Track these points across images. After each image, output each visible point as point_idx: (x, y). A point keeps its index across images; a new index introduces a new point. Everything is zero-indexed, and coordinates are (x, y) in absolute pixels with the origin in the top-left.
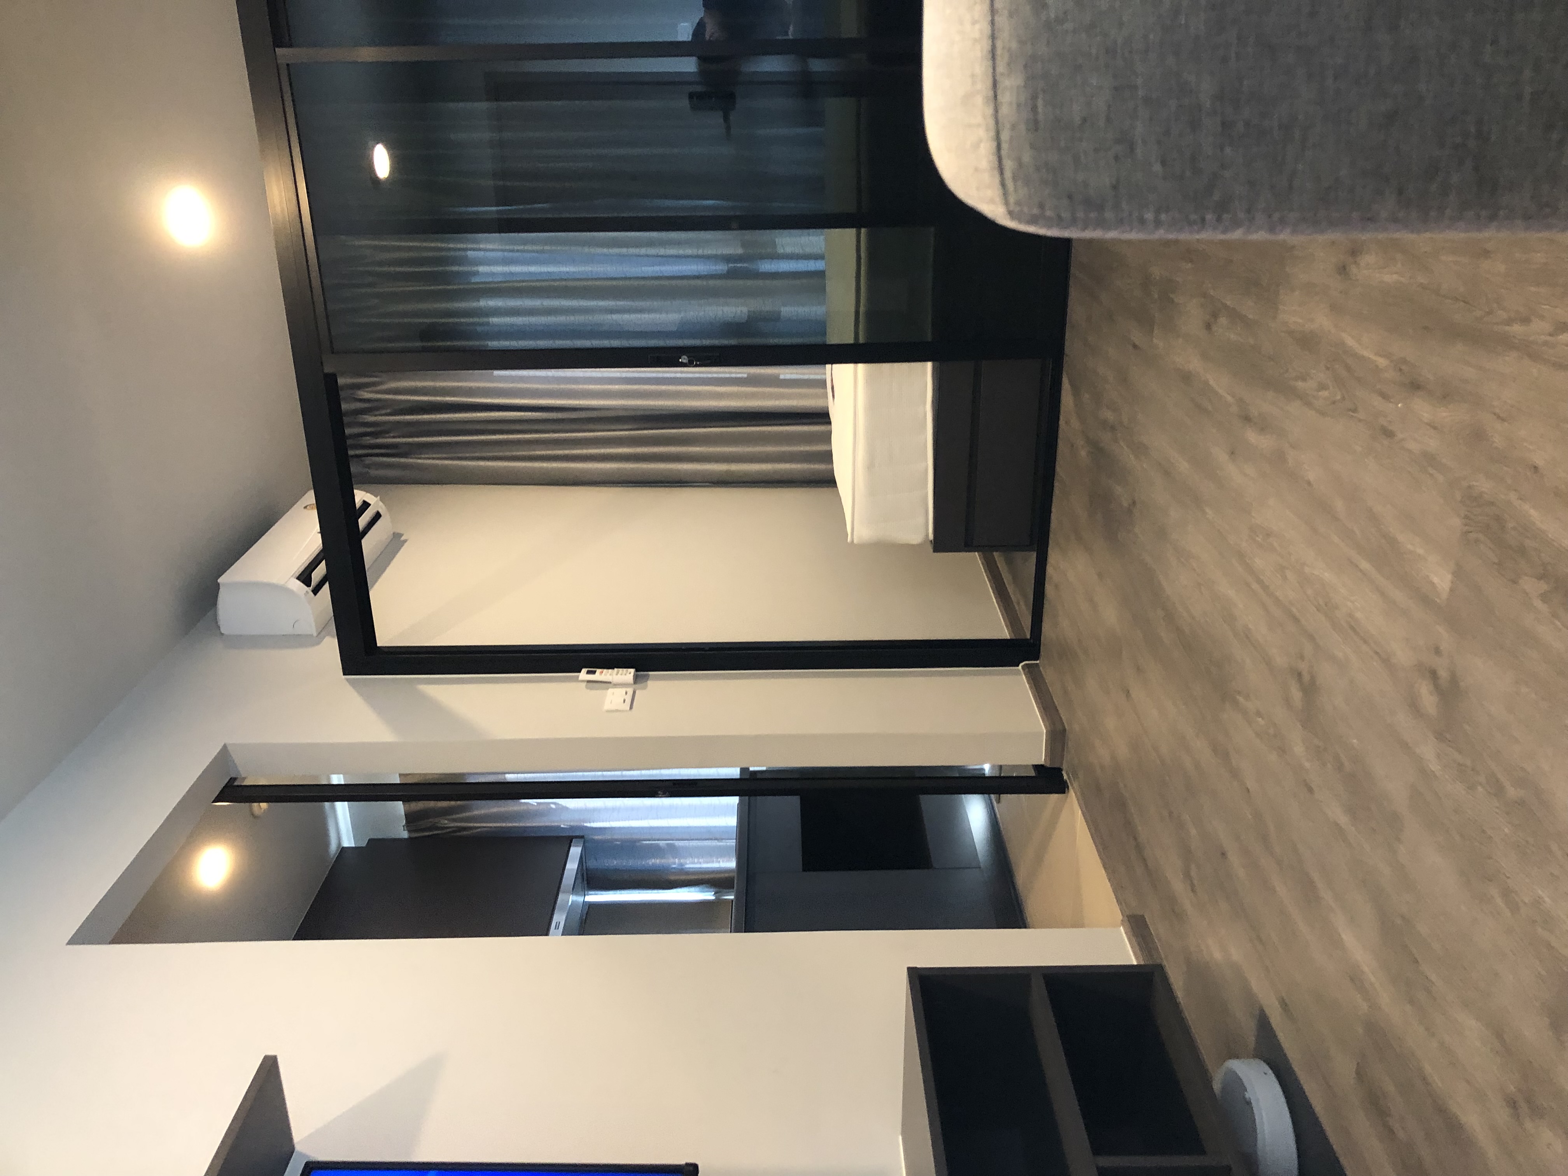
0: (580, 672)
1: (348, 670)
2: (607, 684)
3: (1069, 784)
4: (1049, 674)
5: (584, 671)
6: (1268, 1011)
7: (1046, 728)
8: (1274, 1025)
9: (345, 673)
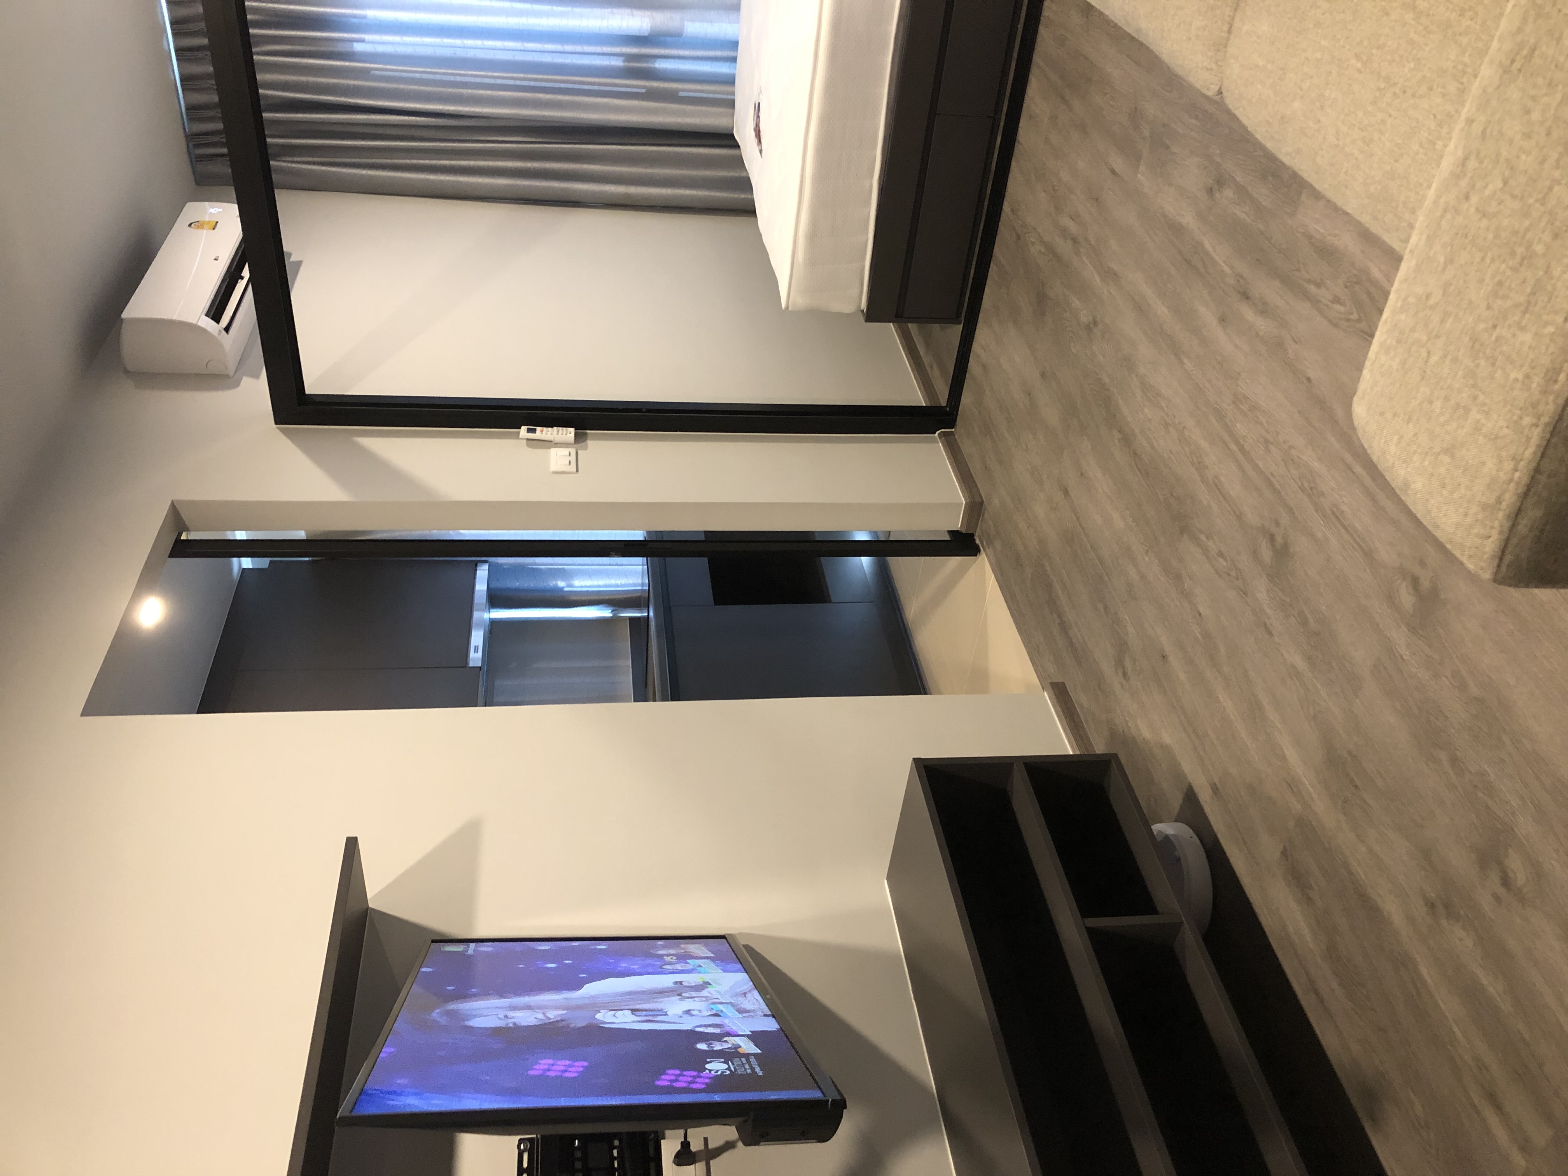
0: (520, 428)
1: (280, 418)
2: (548, 444)
3: (981, 549)
4: (967, 447)
5: (524, 429)
6: (1197, 790)
7: (965, 500)
8: (1203, 803)
9: (276, 423)
